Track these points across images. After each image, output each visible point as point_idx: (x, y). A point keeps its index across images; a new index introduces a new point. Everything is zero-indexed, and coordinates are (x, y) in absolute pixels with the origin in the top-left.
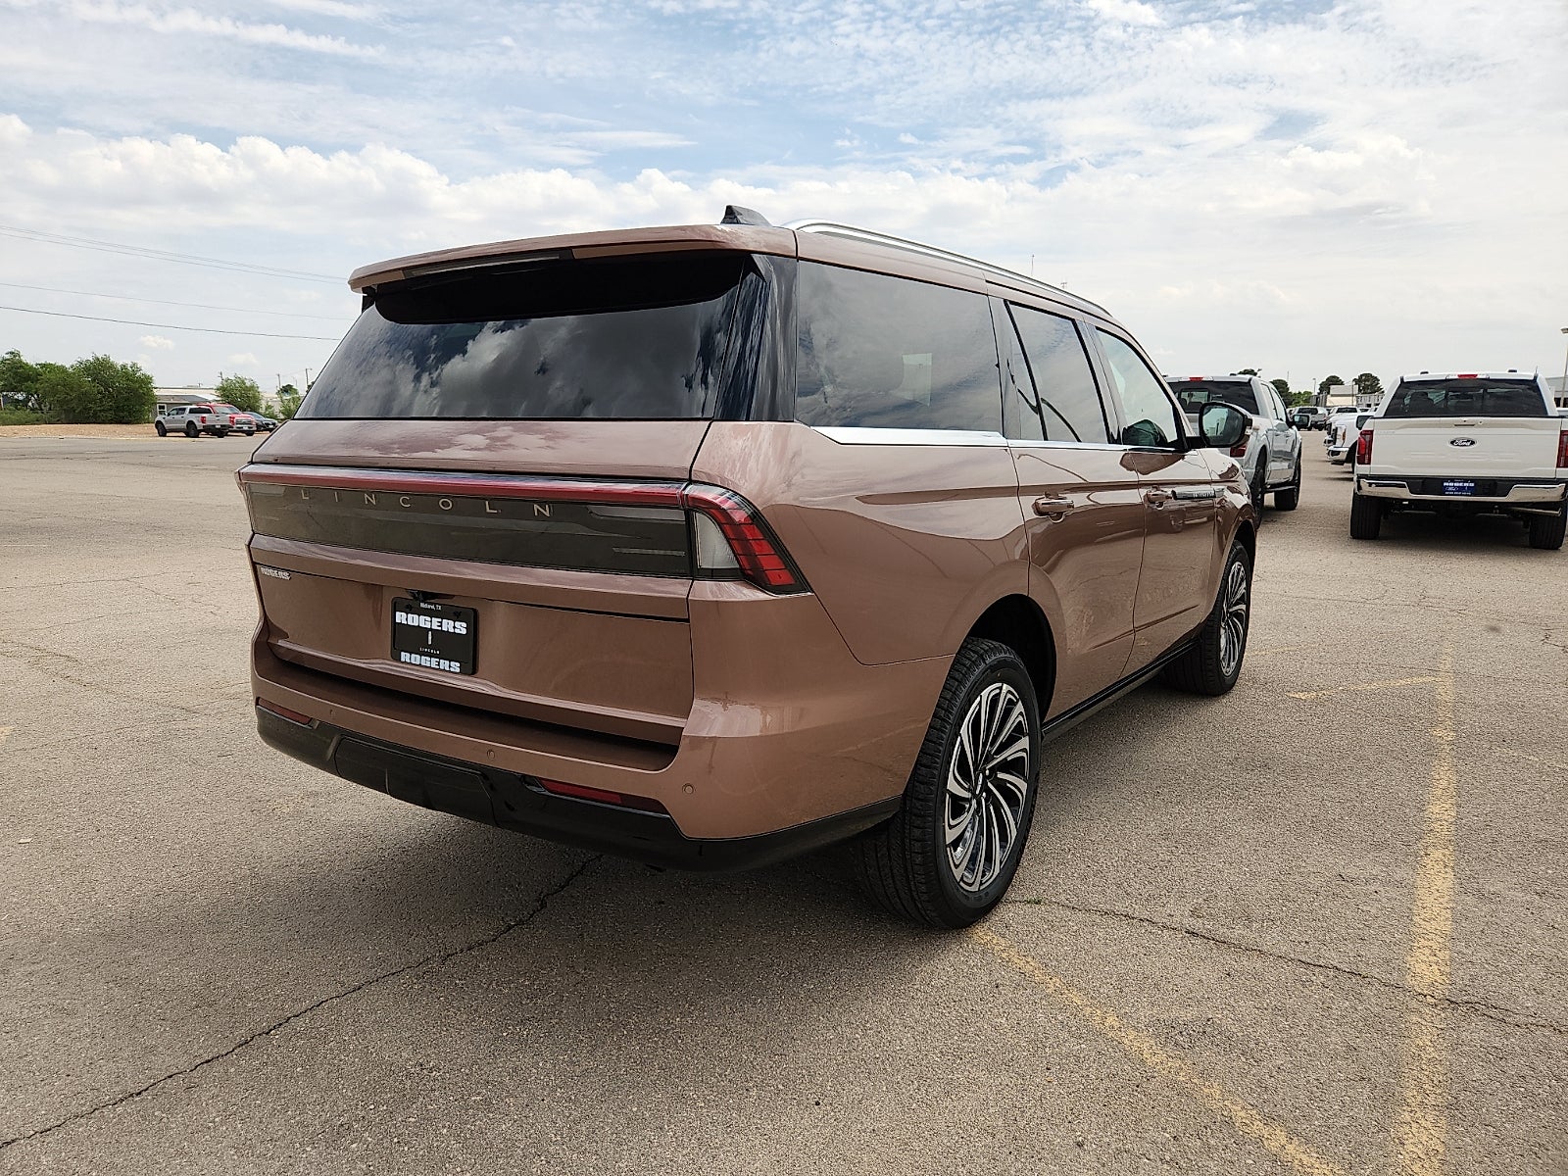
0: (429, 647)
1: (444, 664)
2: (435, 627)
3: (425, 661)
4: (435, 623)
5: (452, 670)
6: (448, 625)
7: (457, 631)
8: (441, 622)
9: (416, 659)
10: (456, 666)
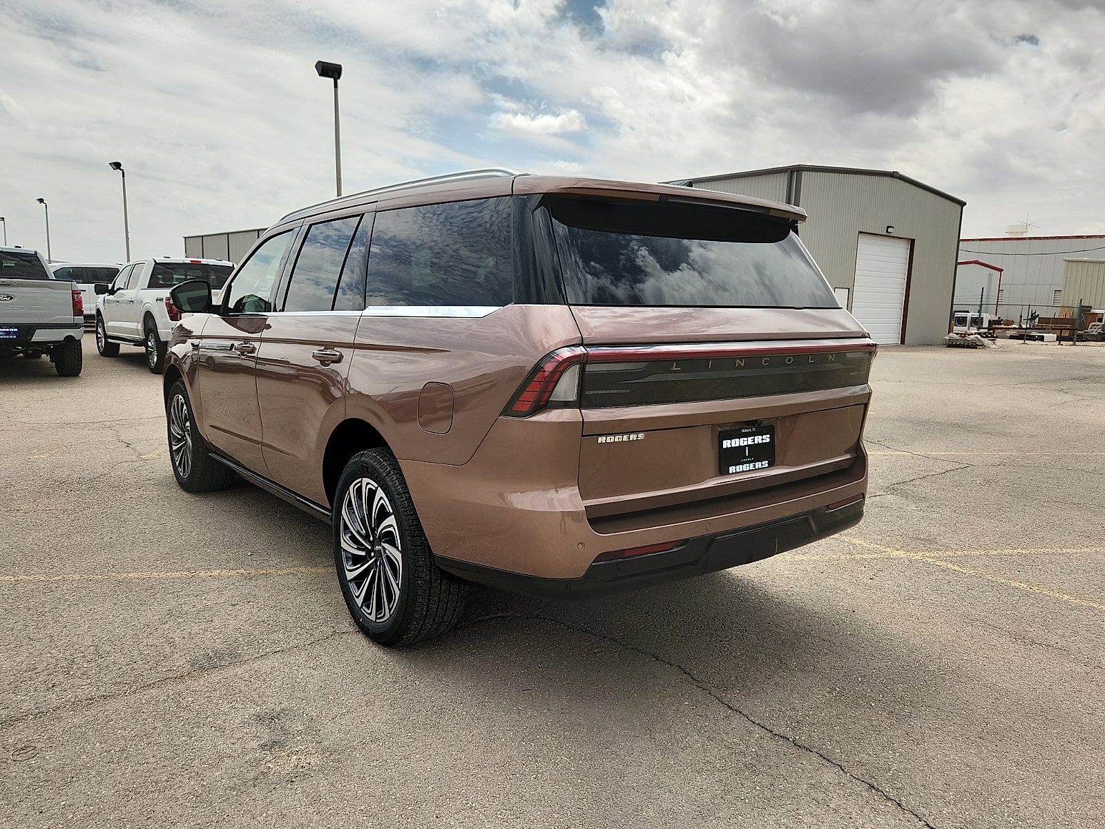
0: (748, 457)
1: (758, 465)
2: (750, 443)
3: (746, 467)
4: (750, 441)
5: (763, 466)
6: (758, 439)
7: (764, 441)
8: (754, 439)
9: (739, 468)
10: (765, 463)
